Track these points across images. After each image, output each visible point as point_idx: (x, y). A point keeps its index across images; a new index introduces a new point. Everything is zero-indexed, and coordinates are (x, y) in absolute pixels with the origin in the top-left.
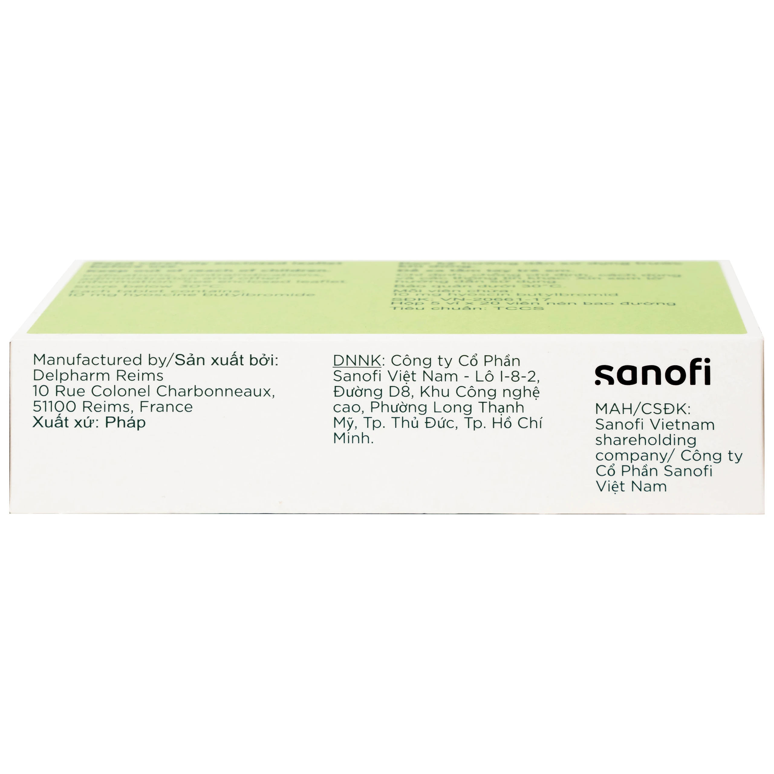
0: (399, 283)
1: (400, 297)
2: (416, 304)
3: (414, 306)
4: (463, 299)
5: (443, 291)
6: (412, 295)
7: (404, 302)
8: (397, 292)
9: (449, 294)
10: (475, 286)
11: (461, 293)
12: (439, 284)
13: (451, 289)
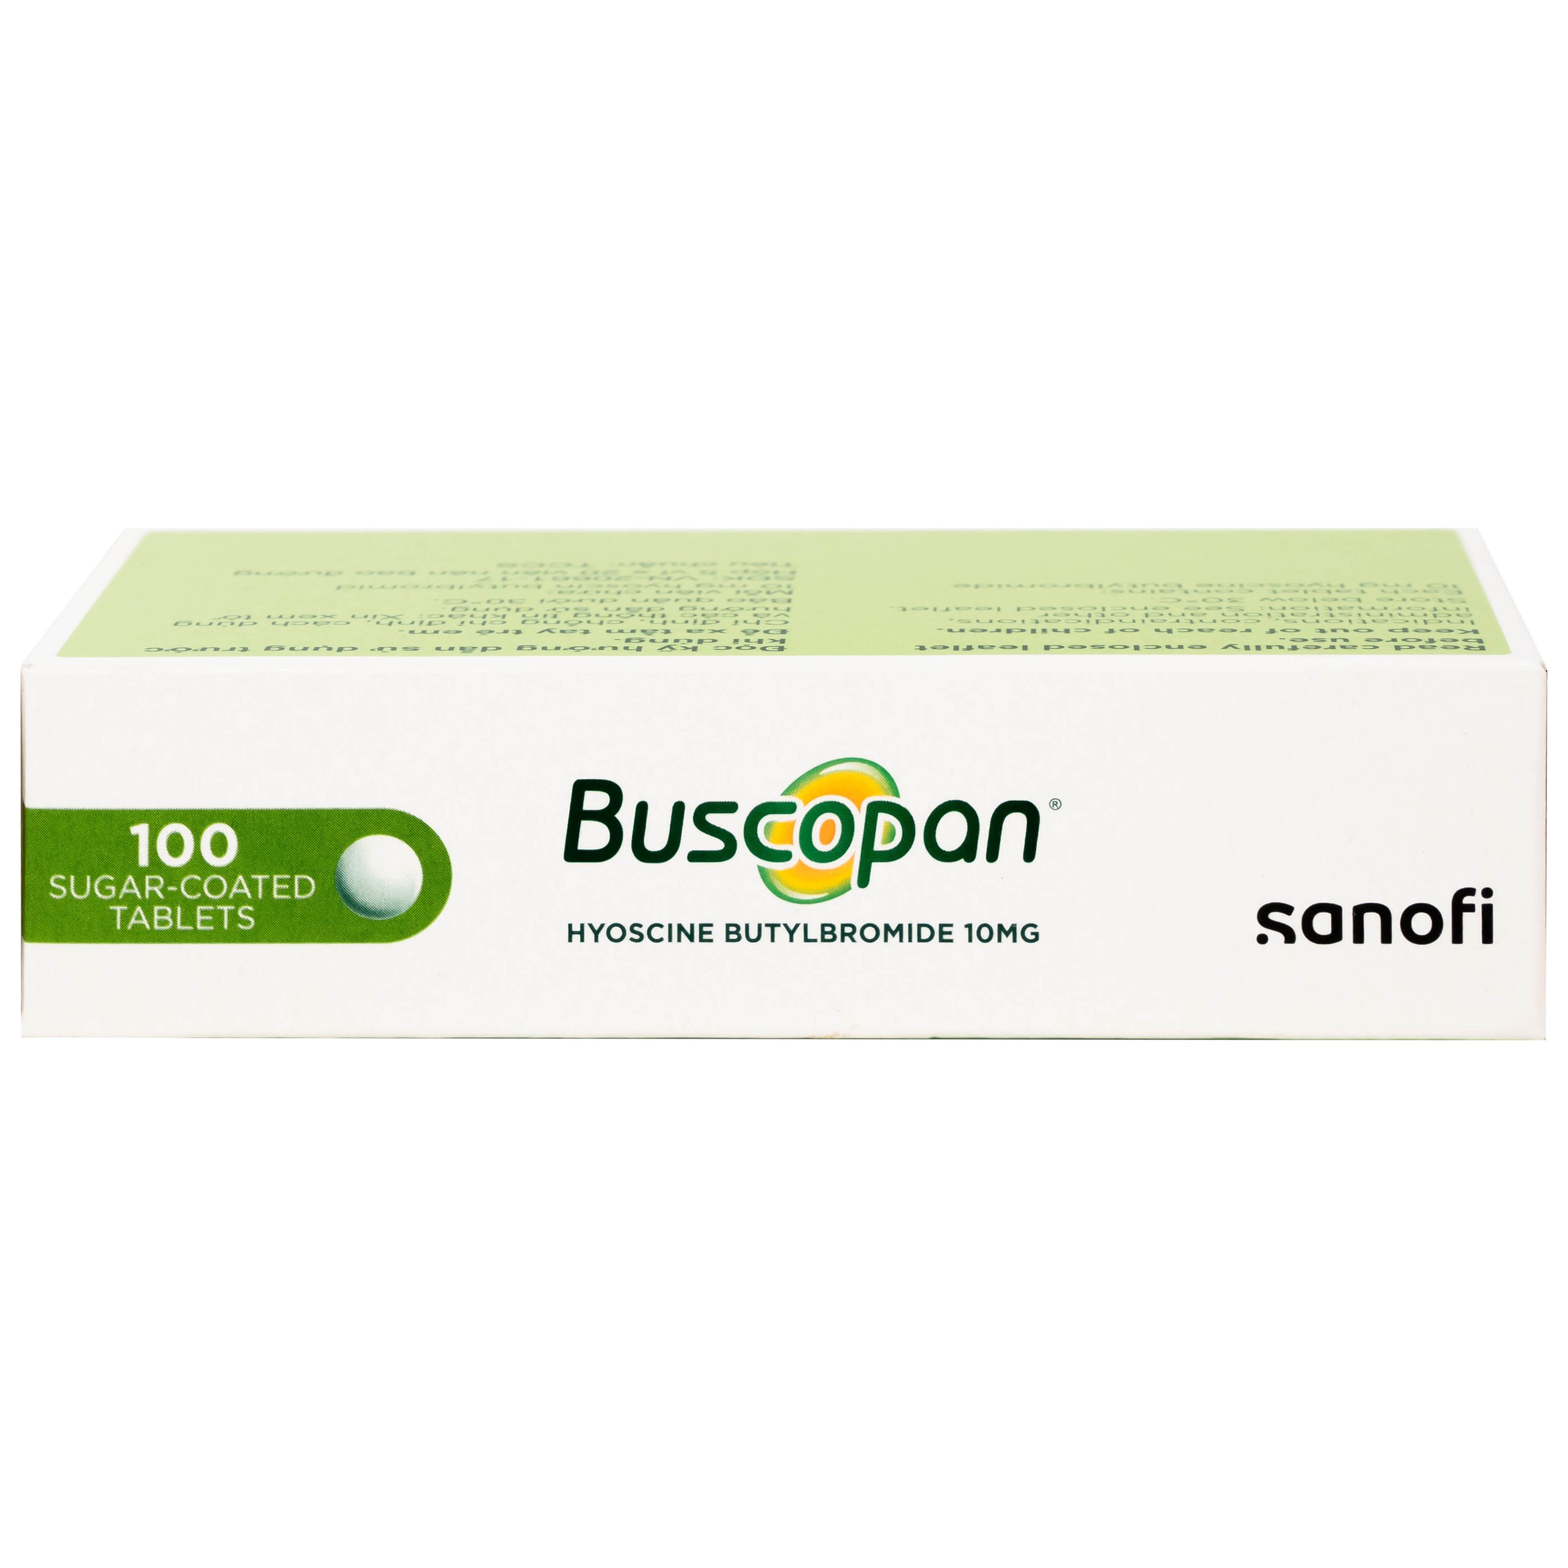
0: (783, 607)
1: (779, 582)
2: (746, 571)
3: (751, 568)
4: (651, 578)
5: (691, 592)
6: (754, 586)
7: (771, 575)
8: (787, 590)
9: (679, 586)
10: (625, 601)
11: (655, 589)
12: (699, 605)
13: (674, 596)
